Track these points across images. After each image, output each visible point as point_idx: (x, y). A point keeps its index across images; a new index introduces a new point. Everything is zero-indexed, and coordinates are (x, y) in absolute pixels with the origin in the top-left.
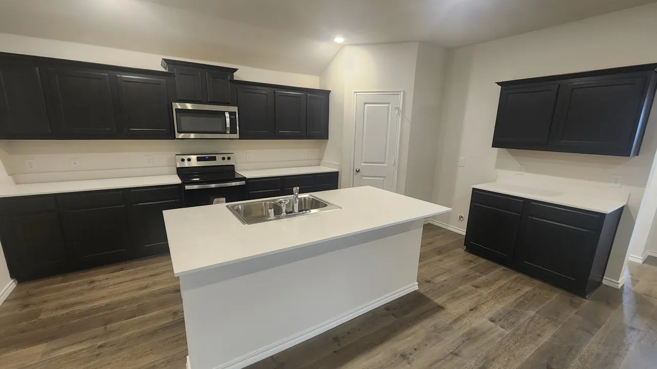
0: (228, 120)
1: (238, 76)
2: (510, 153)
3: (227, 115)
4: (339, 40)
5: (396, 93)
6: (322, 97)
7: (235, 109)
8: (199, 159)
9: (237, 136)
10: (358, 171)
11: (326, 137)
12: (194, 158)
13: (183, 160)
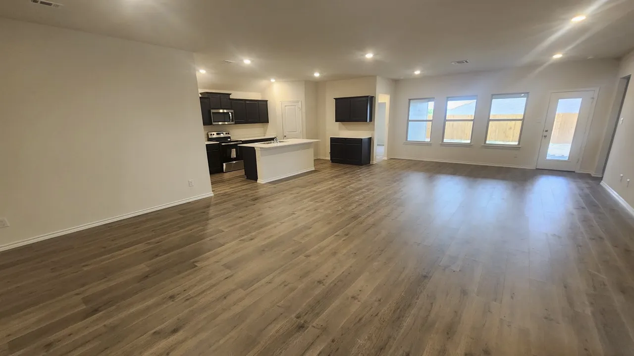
0: (231, 115)
1: (231, 97)
2: (343, 124)
3: (230, 113)
4: (273, 80)
5: (298, 102)
6: (264, 103)
7: (232, 111)
8: (217, 134)
9: (234, 123)
10: (285, 136)
11: (268, 122)
12: (215, 133)
13: (211, 135)
